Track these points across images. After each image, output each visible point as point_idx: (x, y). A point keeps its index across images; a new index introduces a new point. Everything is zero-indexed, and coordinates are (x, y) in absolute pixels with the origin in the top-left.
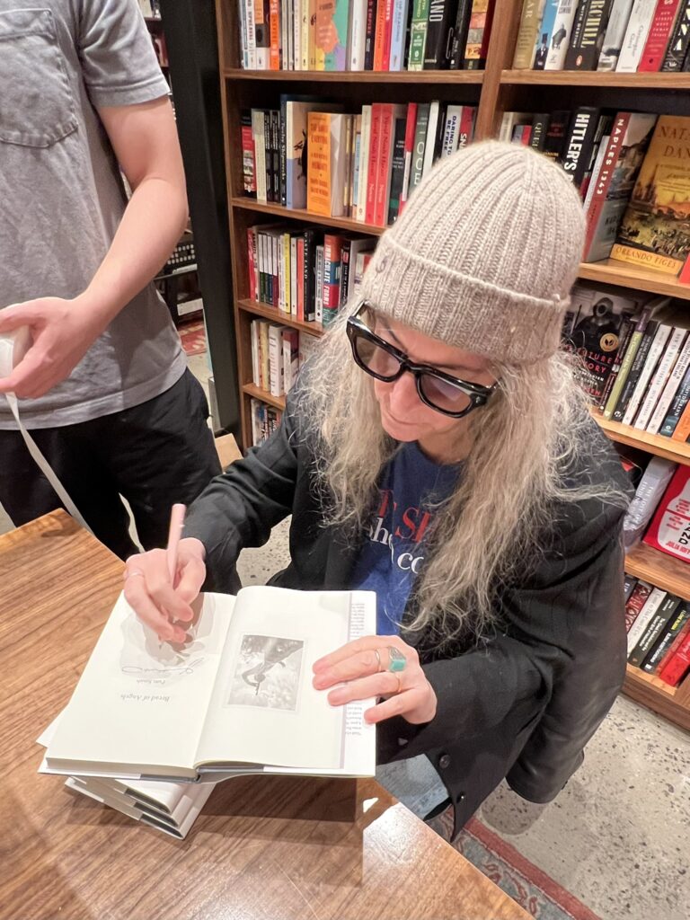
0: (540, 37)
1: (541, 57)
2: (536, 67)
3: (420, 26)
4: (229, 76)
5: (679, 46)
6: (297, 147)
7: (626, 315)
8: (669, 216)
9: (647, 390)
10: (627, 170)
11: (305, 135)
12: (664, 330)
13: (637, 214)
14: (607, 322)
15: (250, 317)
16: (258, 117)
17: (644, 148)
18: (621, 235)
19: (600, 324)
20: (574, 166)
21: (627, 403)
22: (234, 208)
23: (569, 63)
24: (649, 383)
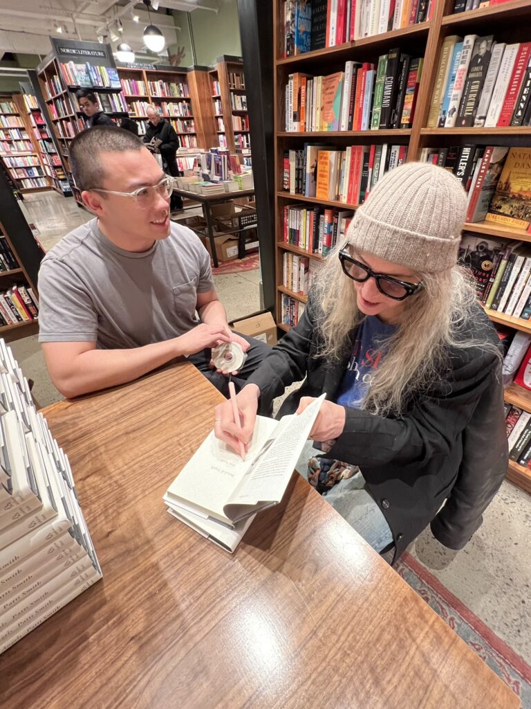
0: (441, 112)
1: (442, 122)
2: (440, 126)
3: (377, 109)
4: (280, 135)
5: (520, 113)
6: (312, 167)
7: (496, 251)
8: (520, 198)
9: (512, 292)
10: (493, 175)
11: (316, 161)
12: (520, 259)
13: (499, 197)
14: (485, 254)
15: (283, 251)
16: (292, 154)
17: (502, 164)
18: (491, 208)
19: (481, 256)
20: (463, 173)
21: (500, 299)
22: (278, 197)
23: (458, 123)
24: (513, 288)
